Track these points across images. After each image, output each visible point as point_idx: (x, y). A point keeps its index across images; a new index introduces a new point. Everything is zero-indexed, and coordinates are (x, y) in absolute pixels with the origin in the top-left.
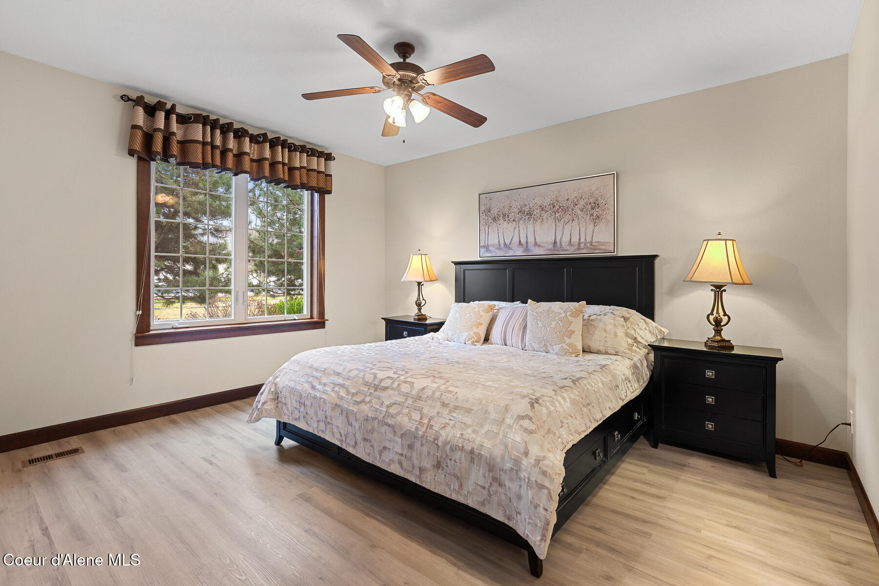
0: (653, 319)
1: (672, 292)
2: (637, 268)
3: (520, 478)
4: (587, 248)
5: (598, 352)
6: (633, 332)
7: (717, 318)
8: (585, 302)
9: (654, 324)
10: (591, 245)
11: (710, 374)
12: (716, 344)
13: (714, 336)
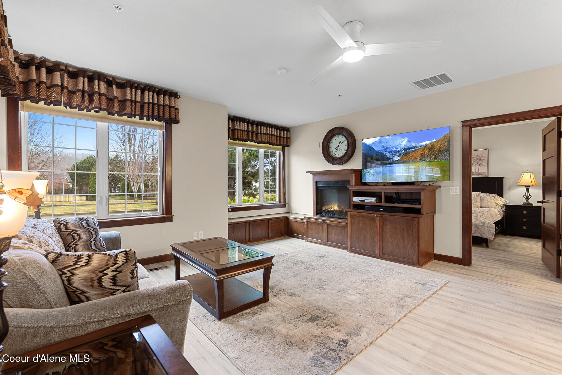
0: (503, 198)
1: (510, 189)
2: (497, 181)
3: (485, 227)
4: (476, 174)
5: (485, 207)
6: (496, 202)
7: (527, 196)
8: (481, 192)
9: (503, 199)
10: (478, 173)
11: (525, 212)
12: (527, 204)
13: (526, 202)
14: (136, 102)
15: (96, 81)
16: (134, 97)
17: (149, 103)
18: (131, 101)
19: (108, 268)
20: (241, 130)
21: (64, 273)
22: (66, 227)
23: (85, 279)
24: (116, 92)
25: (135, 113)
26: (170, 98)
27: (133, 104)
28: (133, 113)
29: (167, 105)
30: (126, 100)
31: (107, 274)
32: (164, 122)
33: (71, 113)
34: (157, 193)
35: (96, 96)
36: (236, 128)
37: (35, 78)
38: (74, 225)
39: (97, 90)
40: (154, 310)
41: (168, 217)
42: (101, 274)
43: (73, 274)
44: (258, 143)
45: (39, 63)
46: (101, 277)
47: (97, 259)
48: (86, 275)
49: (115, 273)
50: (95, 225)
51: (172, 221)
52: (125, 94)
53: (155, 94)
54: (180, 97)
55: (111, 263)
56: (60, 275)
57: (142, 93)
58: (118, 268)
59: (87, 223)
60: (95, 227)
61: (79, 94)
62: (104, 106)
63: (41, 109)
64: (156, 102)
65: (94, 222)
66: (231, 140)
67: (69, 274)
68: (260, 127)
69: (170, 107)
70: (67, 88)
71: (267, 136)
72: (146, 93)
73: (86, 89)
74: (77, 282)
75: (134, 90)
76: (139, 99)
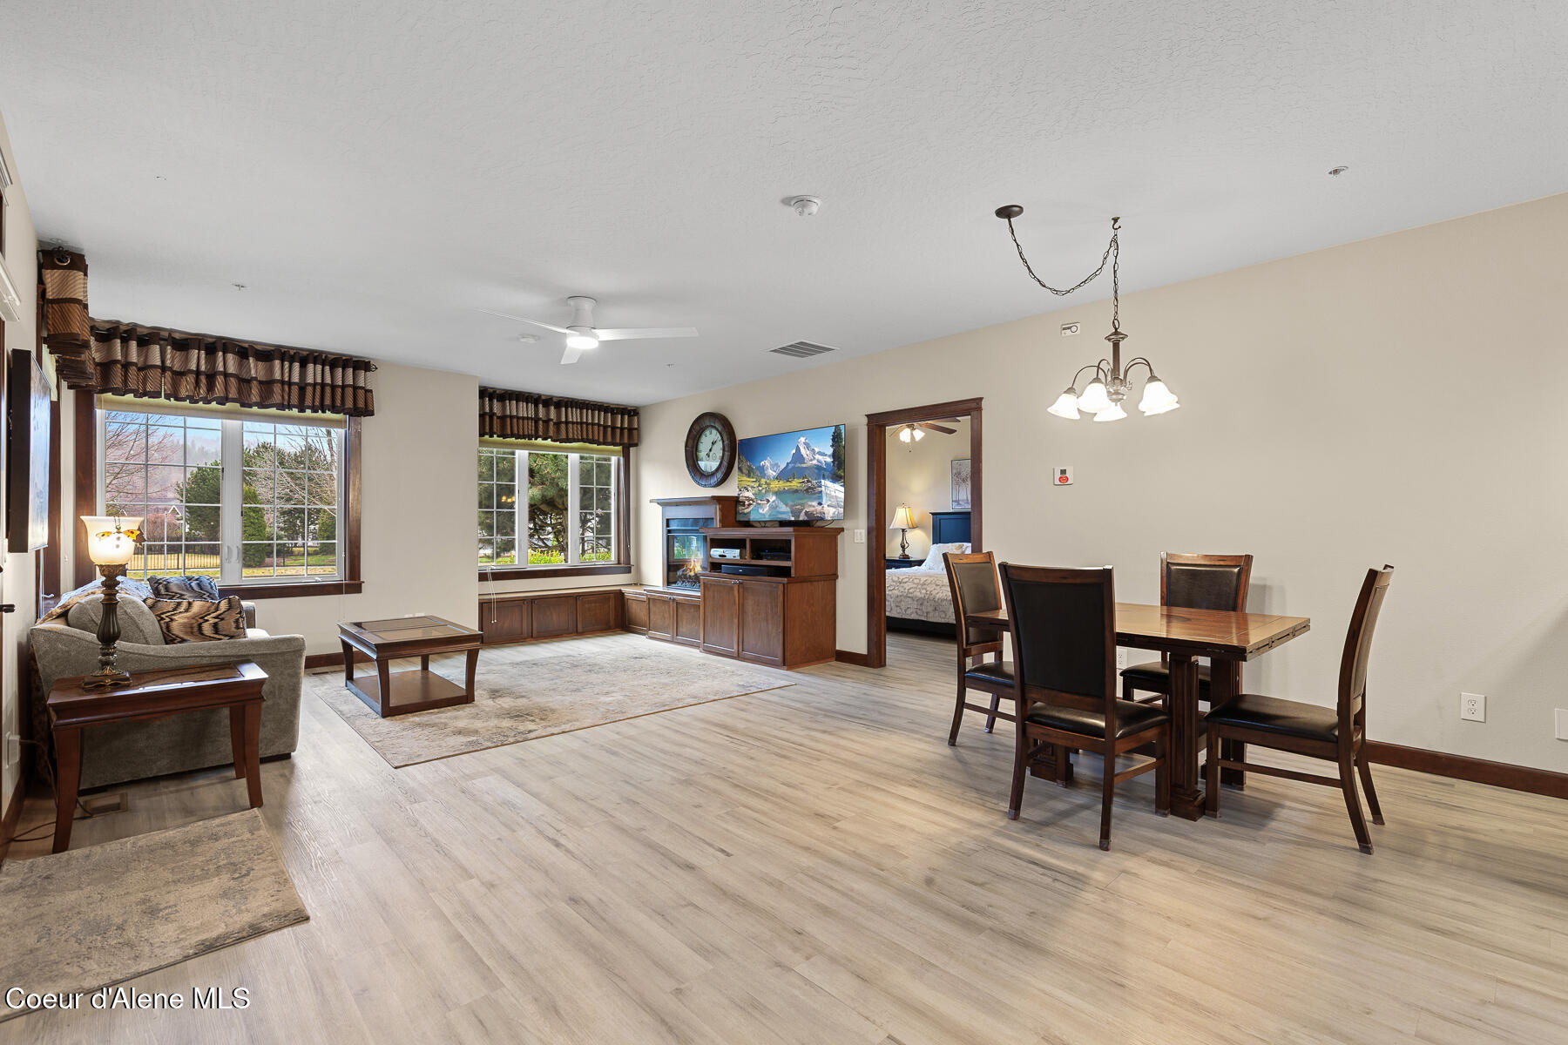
14: (290, 384)
15: (220, 354)
16: (286, 375)
17: (315, 385)
18: (282, 382)
19: (209, 614)
20: (518, 418)
21: (162, 619)
22: (167, 588)
23: (184, 625)
24: (255, 369)
25: (289, 402)
26: (357, 371)
27: (286, 388)
28: (286, 403)
29: (349, 386)
30: (274, 381)
31: (207, 621)
32: (344, 414)
33: (177, 408)
34: (334, 541)
35: (220, 379)
36: (508, 413)
37: (120, 358)
38: (178, 586)
39: (222, 369)
40: (254, 655)
41: (352, 584)
42: (201, 621)
43: (172, 620)
44: (561, 441)
45: (125, 332)
46: (201, 624)
47: (198, 605)
48: (186, 620)
49: (217, 620)
50: (212, 587)
51: (361, 592)
52: (271, 371)
53: (327, 368)
54: (376, 368)
55: (213, 609)
56: (159, 621)
57: (303, 366)
58: (220, 615)
59: (199, 585)
60: (210, 590)
61: (191, 378)
62: (233, 393)
63: (128, 404)
64: (328, 380)
65: (210, 584)
66: (498, 436)
67: (168, 620)
68: (564, 409)
69: (355, 388)
70: (170, 369)
71: (581, 427)
72: (311, 367)
73: (203, 368)
74: (176, 628)
75: (287, 364)
76: (296, 379)
